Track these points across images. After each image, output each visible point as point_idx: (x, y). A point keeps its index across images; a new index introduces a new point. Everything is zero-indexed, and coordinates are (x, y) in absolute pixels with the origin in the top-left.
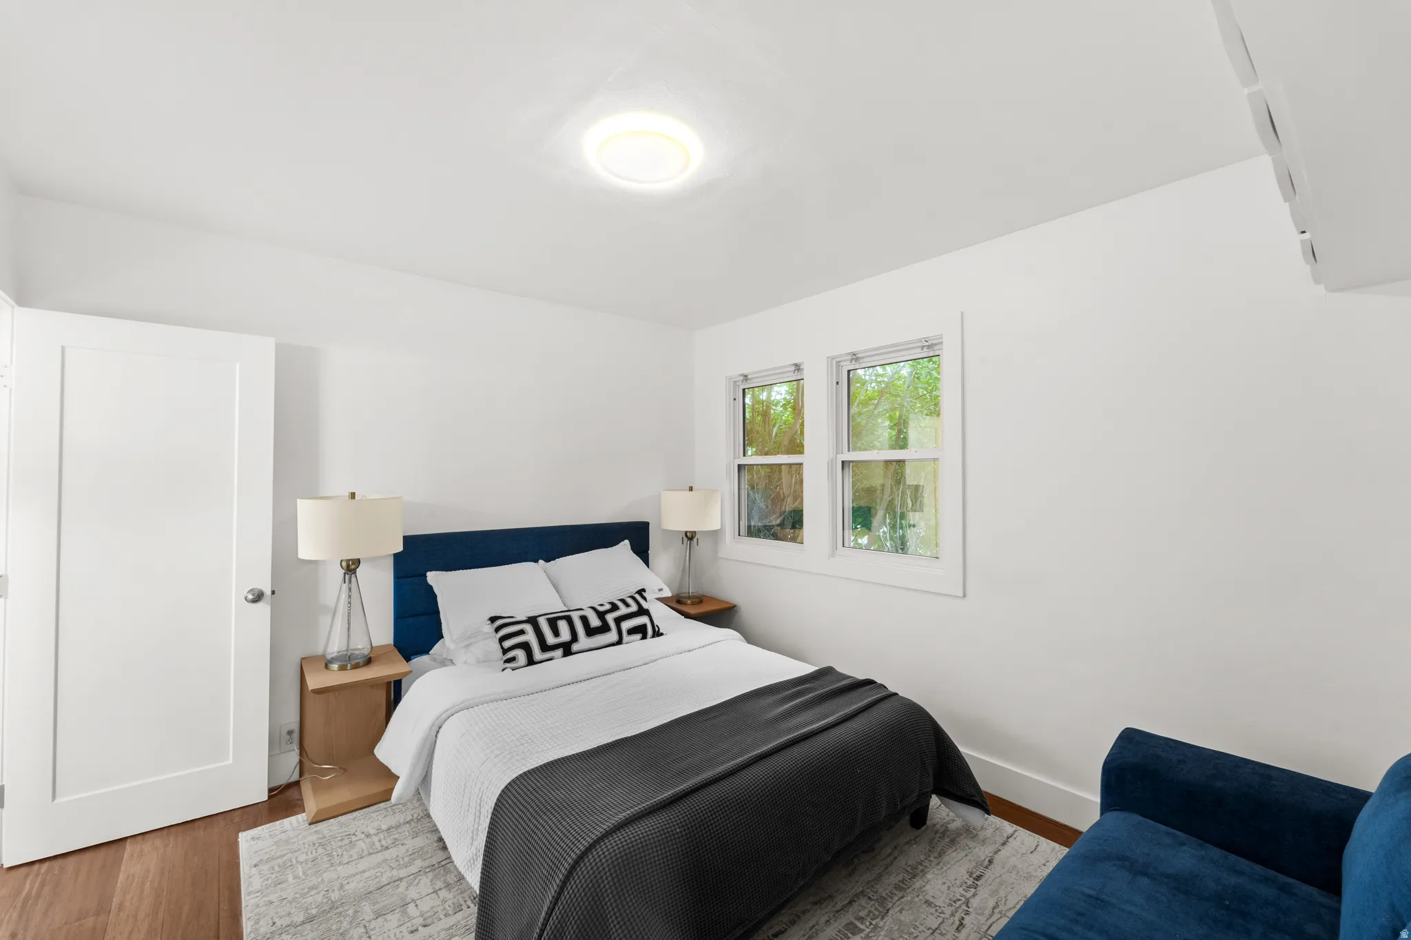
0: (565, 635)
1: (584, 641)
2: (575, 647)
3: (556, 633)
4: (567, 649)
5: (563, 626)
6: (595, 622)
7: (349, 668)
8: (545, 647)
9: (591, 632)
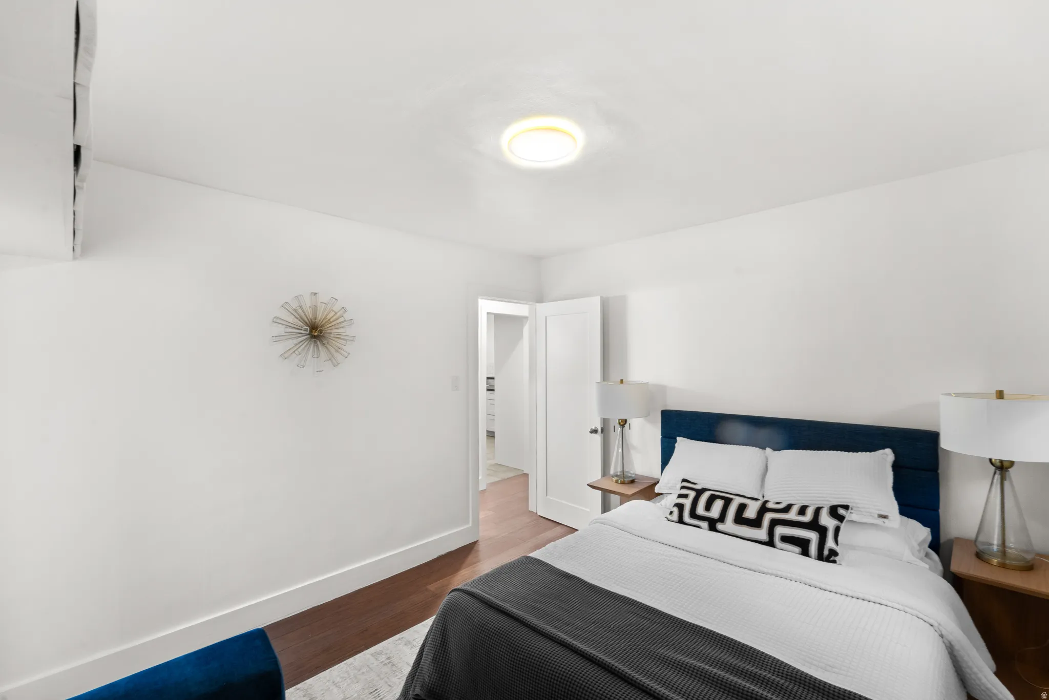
0: (715, 512)
1: (729, 524)
2: (720, 526)
3: (708, 507)
4: (713, 525)
5: (718, 505)
6: (751, 513)
7: (619, 482)
8: (693, 514)
9: (740, 519)
